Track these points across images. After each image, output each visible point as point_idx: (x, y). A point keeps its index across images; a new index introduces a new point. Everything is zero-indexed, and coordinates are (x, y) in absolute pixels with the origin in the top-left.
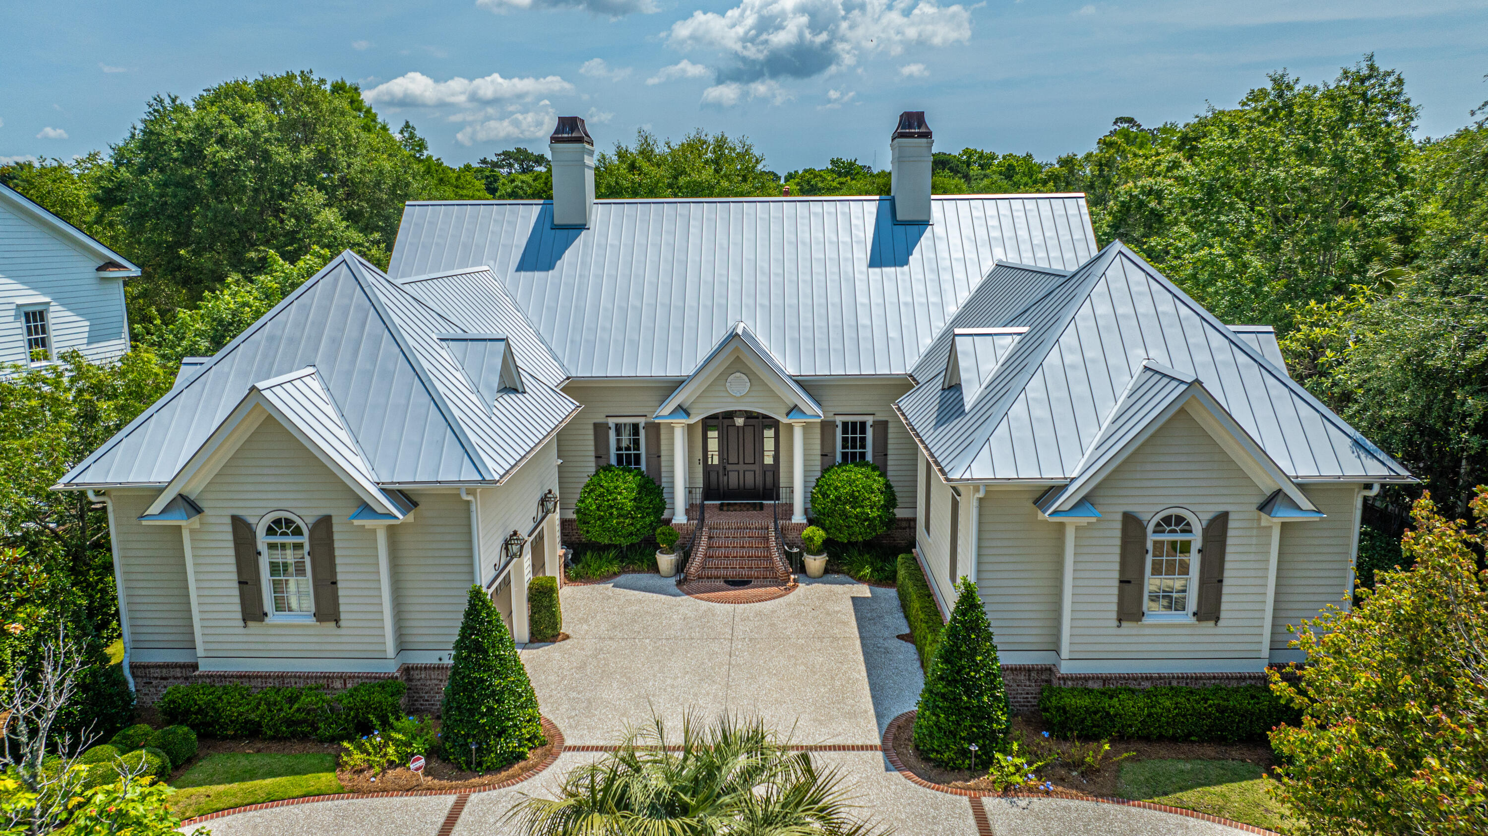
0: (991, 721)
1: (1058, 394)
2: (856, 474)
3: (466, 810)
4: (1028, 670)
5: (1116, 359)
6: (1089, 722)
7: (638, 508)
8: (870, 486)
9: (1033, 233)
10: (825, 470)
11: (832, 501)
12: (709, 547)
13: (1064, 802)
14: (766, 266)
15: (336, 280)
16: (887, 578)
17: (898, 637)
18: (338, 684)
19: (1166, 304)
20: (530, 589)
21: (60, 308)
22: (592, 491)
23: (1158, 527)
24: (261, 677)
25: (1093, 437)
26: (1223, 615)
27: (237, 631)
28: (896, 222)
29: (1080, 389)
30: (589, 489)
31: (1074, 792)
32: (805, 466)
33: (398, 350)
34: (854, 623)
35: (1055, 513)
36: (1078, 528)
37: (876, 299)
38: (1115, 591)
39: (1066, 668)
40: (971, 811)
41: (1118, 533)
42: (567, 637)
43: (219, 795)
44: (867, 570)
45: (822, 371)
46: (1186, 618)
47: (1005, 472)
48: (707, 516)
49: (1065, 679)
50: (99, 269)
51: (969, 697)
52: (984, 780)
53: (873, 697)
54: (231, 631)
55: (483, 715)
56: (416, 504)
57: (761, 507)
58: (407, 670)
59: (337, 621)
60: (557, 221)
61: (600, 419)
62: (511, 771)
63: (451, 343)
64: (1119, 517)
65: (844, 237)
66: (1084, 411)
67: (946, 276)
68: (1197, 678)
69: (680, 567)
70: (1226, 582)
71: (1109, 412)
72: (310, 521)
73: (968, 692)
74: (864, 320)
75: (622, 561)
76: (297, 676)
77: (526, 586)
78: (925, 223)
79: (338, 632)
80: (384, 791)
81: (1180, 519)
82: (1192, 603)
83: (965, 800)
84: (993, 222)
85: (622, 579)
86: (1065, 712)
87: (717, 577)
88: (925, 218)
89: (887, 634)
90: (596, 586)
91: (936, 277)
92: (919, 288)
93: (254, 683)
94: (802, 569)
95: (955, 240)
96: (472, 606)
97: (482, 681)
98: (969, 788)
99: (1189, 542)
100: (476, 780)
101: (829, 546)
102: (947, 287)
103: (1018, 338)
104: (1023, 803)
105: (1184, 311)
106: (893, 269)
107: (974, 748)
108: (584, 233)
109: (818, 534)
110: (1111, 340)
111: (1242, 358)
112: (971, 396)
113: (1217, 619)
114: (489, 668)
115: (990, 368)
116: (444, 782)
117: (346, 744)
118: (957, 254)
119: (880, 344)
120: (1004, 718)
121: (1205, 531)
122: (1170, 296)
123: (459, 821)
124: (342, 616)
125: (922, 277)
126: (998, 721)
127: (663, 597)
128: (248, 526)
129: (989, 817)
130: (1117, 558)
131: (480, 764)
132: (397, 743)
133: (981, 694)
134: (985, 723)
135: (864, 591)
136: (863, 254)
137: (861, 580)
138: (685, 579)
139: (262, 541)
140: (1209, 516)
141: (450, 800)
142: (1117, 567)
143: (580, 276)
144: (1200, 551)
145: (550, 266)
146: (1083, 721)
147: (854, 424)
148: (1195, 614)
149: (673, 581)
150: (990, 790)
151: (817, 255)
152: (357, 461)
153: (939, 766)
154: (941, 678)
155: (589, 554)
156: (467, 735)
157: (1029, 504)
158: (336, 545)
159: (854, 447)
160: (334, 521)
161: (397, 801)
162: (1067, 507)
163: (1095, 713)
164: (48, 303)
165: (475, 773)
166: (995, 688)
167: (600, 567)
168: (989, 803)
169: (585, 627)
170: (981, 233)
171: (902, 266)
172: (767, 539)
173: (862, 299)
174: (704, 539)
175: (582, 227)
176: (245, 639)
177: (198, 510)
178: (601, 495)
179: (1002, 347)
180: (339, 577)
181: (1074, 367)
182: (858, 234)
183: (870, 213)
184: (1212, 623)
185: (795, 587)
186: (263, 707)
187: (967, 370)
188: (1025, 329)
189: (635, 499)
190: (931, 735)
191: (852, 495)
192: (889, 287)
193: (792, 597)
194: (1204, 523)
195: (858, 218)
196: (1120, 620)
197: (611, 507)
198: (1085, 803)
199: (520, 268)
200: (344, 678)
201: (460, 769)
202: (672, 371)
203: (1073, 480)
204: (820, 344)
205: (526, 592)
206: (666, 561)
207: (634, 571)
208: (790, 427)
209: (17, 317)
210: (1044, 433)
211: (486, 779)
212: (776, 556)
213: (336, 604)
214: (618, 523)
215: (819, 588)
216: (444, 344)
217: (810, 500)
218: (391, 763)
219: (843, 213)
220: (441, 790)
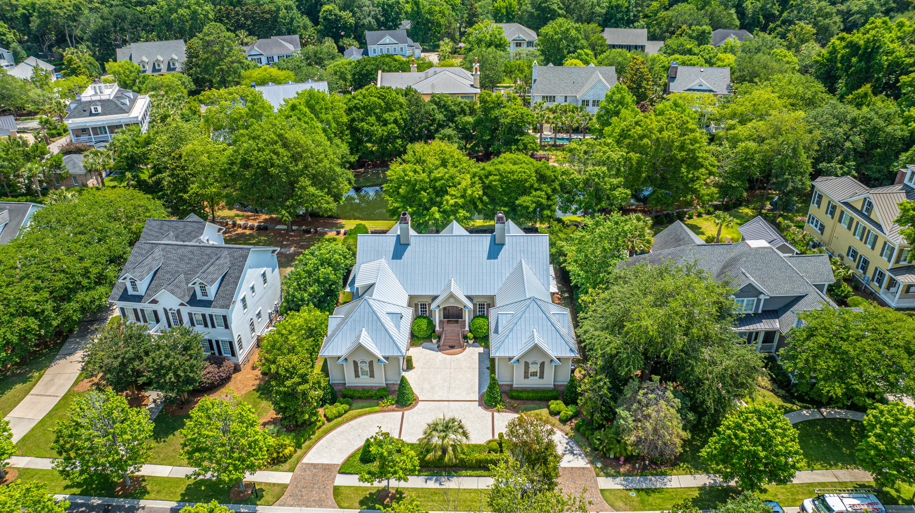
0: (497, 399)
1: (515, 336)
2: (481, 321)
3: (404, 415)
4: (508, 385)
5: (528, 328)
7: (428, 328)
8: (484, 324)
9: (532, 248)
10: (474, 318)
11: (473, 327)
12: (445, 336)
13: (508, 414)
14: (459, 259)
15: (365, 305)
17: (487, 368)
18: (375, 388)
21: (267, 269)
23: (531, 363)
25: (520, 347)
26: (544, 378)
28: (495, 244)
29: (519, 335)
31: (511, 411)
33: (381, 324)
34: (478, 361)
35: (512, 362)
36: (516, 365)
37: (488, 271)
38: (524, 374)
40: (491, 416)
41: (524, 365)
42: (414, 366)
43: (360, 412)
44: (483, 344)
45: (473, 294)
47: (502, 355)
48: (444, 325)
49: (513, 387)
50: (272, 254)
51: (493, 395)
52: (494, 409)
53: (479, 387)
54: (353, 379)
55: (405, 397)
56: (389, 359)
57: (458, 322)
58: (387, 384)
60: (401, 243)
61: (416, 302)
62: (411, 406)
64: (524, 362)
65: (481, 249)
66: (519, 342)
67: (507, 263)
68: (538, 388)
69: (438, 343)
70: (544, 372)
71: (524, 341)
72: (369, 361)
75: (424, 340)
76: (368, 387)
79: (374, 379)
80: (389, 411)
81: (535, 362)
84: (522, 244)
87: (447, 346)
88: (503, 243)
89: (484, 367)
90: (419, 348)
91: (504, 264)
92: (500, 267)
93: (359, 388)
94: (468, 344)
95: (511, 250)
98: (492, 411)
100: (405, 408)
101: (473, 337)
102: (507, 267)
103: (511, 315)
104: (501, 414)
106: (493, 260)
107: (493, 404)
108: (409, 247)
109: (471, 335)
110: (528, 323)
115: (505, 323)
117: (379, 401)
118: (511, 256)
119: (488, 286)
120: (500, 398)
123: (404, 418)
125: (501, 263)
127: (434, 352)
128: (357, 362)
129: (494, 417)
131: (405, 405)
132: (389, 402)
135: (481, 350)
136: (486, 255)
138: (439, 347)
139: (359, 364)
140: (541, 362)
141: (401, 413)
142: (524, 370)
143: (409, 262)
144: (539, 367)
145: (401, 258)
146: (516, 397)
147: (482, 304)
148: (539, 377)
149: (436, 347)
150: (496, 411)
151: (473, 255)
152: (377, 352)
153: (487, 406)
156: (402, 401)
157: (507, 360)
158: (374, 365)
159: (482, 308)
160: (373, 362)
162: (514, 360)
163: (518, 395)
167: (418, 342)
168: (495, 414)
169: (418, 363)
170: (518, 247)
171: (496, 259)
172: (459, 334)
173: (484, 270)
175: (408, 245)
176: (356, 380)
177: (347, 360)
179: (508, 317)
180: (374, 370)
181: (519, 330)
182: (485, 248)
183: (488, 240)
185: (466, 349)
187: (500, 323)
190: (487, 398)
191: (480, 327)
192: (492, 267)
193: (465, 352)
195: (485, 242)
196: (525, 378)
197: (421, 329)
198: (512, 414)
199: (393, 259)
201: (402, 406)
202: (435, 294)
203: (516, 356)
204: (473, 285)
206: (434, 341)
207: (427, 344)
208: (465, 311)
210: (510, 347)
212: (461, 340)
213: (374, 375)
214: (423, 333)
215: (472, 348)
216: (387, 315)
217: (470, 325)
218: (389, 406)
219: (481, 240)
220: (399, 411)
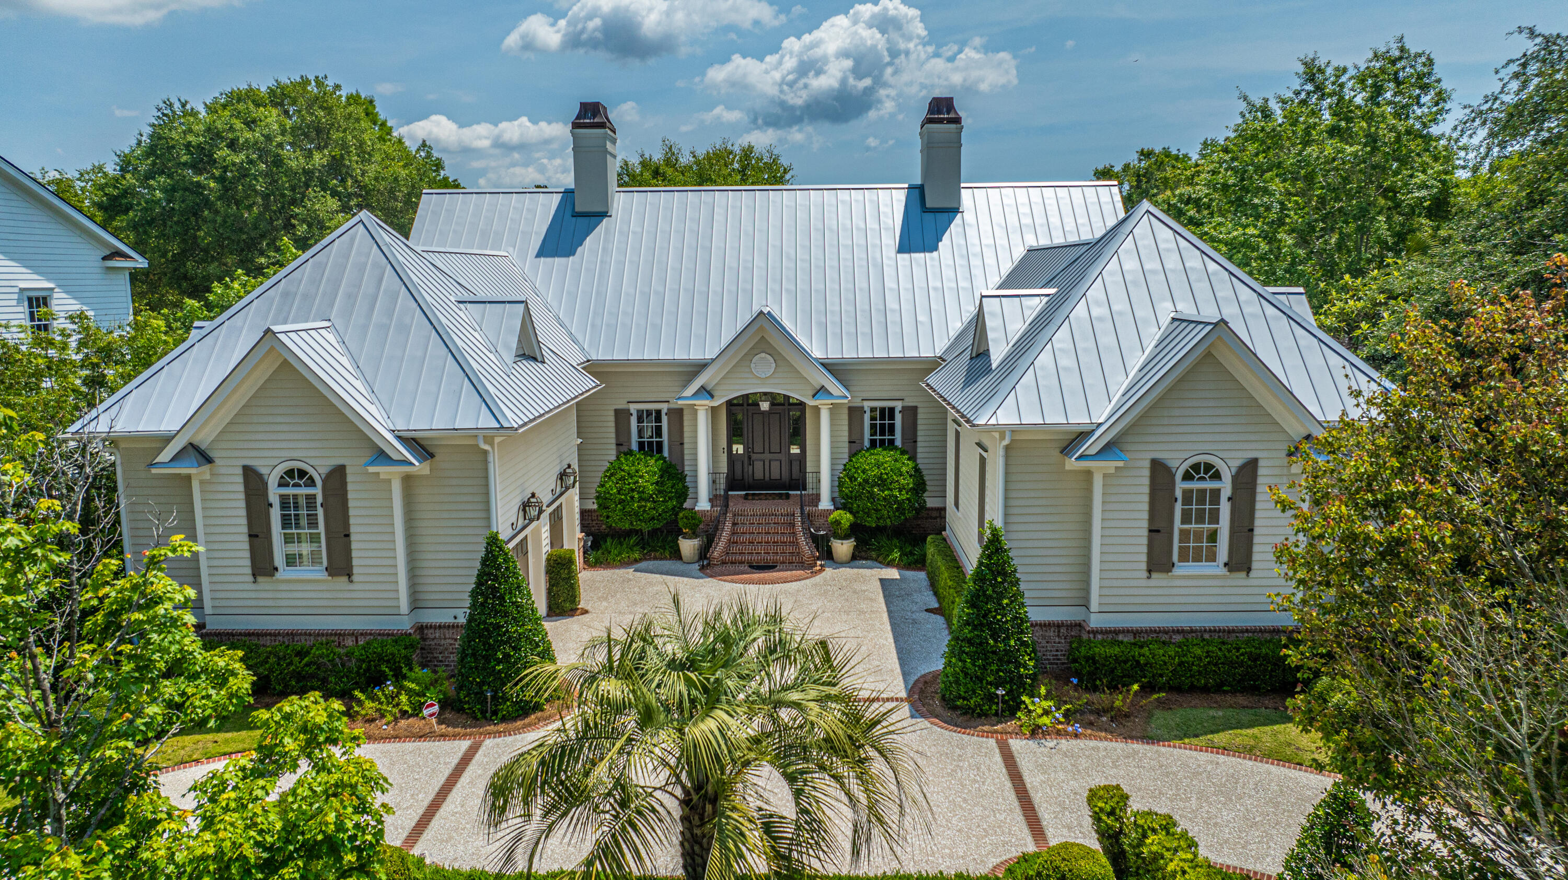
0: (1018, 665)
1: (1086, 344)
2: (885, 457)
3: (480, 752)
4: (1058, 626)
5: (1143, 312)
6: (1119, 672)
7: (660, 492)
8: (899, 469)
9: (1065, 220)
10: (852, 455)
11: (860, 484)
12: (733, 533)
13: (1093, 743)
14: (792, 252)
15: (352, 240)
16: (916, 562)
17: (927, 610)
18: (349, 642)
19: (1194, 260)
20: (548, 560)
21: (64, 295)
22: (612, 475)
23: (1187, 477)
24: (270, 634)
25: (1120, 384)
26: (1255, 565)
27: (246, 587)
28: (925, 210)
29: (1107, 340)
30: (610, 473)
31: (1103, 734)
32: (832, 453)
33: (415, 305)
34: (881, 599)
35: (1080, 457)
36: (1105, 476)
37: (904, 284)
38: (1145, 541)
39: (1095, 621)
40: (997, 751)
41: (1147, 481)
42: (585, 612)
43: (226, 741)
44: (896, 555)
45: (849, 353)
46: (1217, 569)
47: (1031, 418)
48: (731, 504)
49: (1095, 632)
50: (105, 258)
51: (996, 641)
52: (1012, 724)
53: (899, 659)
54: (241, 587)
55: (499, 662)
56: (432, 456)
57: (788, 496)
58: (421, 628)
59: (349, 575)
60: (577, 209)
61: (622, 405)
62: (527, 721)
63: (469, 305)
64: (1147, 464)
65: (872, 224)
66: (1112, 360)
67: (976, 262)
68: (1230, 631)
69: (703, 554)
70: (1257, 531)
71: (1136, 361)
72: (324, 471)
73: (995, 636)
74: (892, 304)
75: (644, 548)
76: (308, 634)
77: (544, 557)
78: (954, 210)
79: (352, 587)
80: (396, 738)
81: (1209, 467)
82: (1223, 552)
83: (992, 742)
84: (1024, 210)
85: (643, 564)
86: (1095, 662)
87: (741, 562)
88: (955, 205)
89: (915, 608)
90: (617, 571)
91: (965, 263)
92: (948, 273)
93: (262, 641)
94: (828, 555)
95: (985, 227)
96: (489, 552)
97: (498, 627)
98: (996, 732)
99: (1219, 490)
100: (491, 728)
101: (856, 531)
102: (977, 272)
103: (1046, 299)
104: (1052, 744)
105: (1212, 266)
106: (922, 255)
107: (1000, 692)
108: (605, 220)
109: (846, 518)
110: (1139, 294)
111: (1270, 310)
112: (997, 354)
113: (1249, 570)
114: (506, 614)
115: (1017, 328)
116: (458, 730)
117: (357, 693)
118: (987, 240)
119: (908, 328)
120: (1032, 663)
121: (1235, 478)
122: (1198, 252)
123: (473, 761)
124: (355, 570)
125: (952, 263)
126: (1025, 666)
127: (686, 579)
128: (260, 476)
129: (1016, 754)
130: (1146, 507)
131: (495, 713)
132: (410, 692)
133: (1008, 638)
134: (1012, 667)
135: (893, 573)
136: (891, 240)
137: (890, 564)
138: (709, 564)
139: (274, 494)
140: (1238, 463)
141: (465, 744)
142: (1146, 516)
143: (602, 262)
144: (1229, 499)
145: (571, 253)
146: (1112, 671)
147: (883, 410)
148: (1226, 565)
149: (696, 566)
150: (1018, 733)
151: (845, 240)
152: (372, 409)
153: (965, 714)
154: (967, 623)
155: (609, 540)
156: (483, 683)
157: (1056, 453)
158: (350, 496)
159: (882, 433)
160: (348, 470)
161: (409, 746)
162: (1093, 451)
163: (1125, 662)
164: (52, 289)
165: (489, 721)
166: (1022, 632)
167: (620, 554)
168: (1016, 744)
169: (605, 604)
170: (1012, 220)
171: (931, 251)
172: (792, 525)
173: (890, 284)
174: (728, 525)
175: (604, 214)
176: (253, 595)
177: (209, 460)
178: (622, 479)
179: (1030, 308)
180: (353, 529)
181: (1100, 319)
182: (886, 220)
183: (899, 200)
184: (1243, 574)
185: (821, 571)
186: (272, 660)
187: (994, 329)
188: (1052, 291)
189: (657, 483)
190: (957, 682)
191: (880, 478)
192: (918, 272)
193: (818, 579)
194: (1234, 470)
195: (886, 205)
196: (1150, 571)
197: (633, 490)
198: (1114, 744)
199: (542, 253)
200: (355, 635)
201: (476, 718)
202: (695, 355)
203: (1100, 425)
204: (848, 328)
205: (544, 563)
206: (688, 546)
207: (655, 558)
208: (817, 410)
209: (19, 301)
210: (1071, 381)
211: (501, 727)
212: (802, 540)
213: (349, 559)
214: (639, 507)
215: (846, 572)
216: (461, 306)
217: (838, 484)
218: (404, 714)
219: (871, 201)
220: (455, 736)
